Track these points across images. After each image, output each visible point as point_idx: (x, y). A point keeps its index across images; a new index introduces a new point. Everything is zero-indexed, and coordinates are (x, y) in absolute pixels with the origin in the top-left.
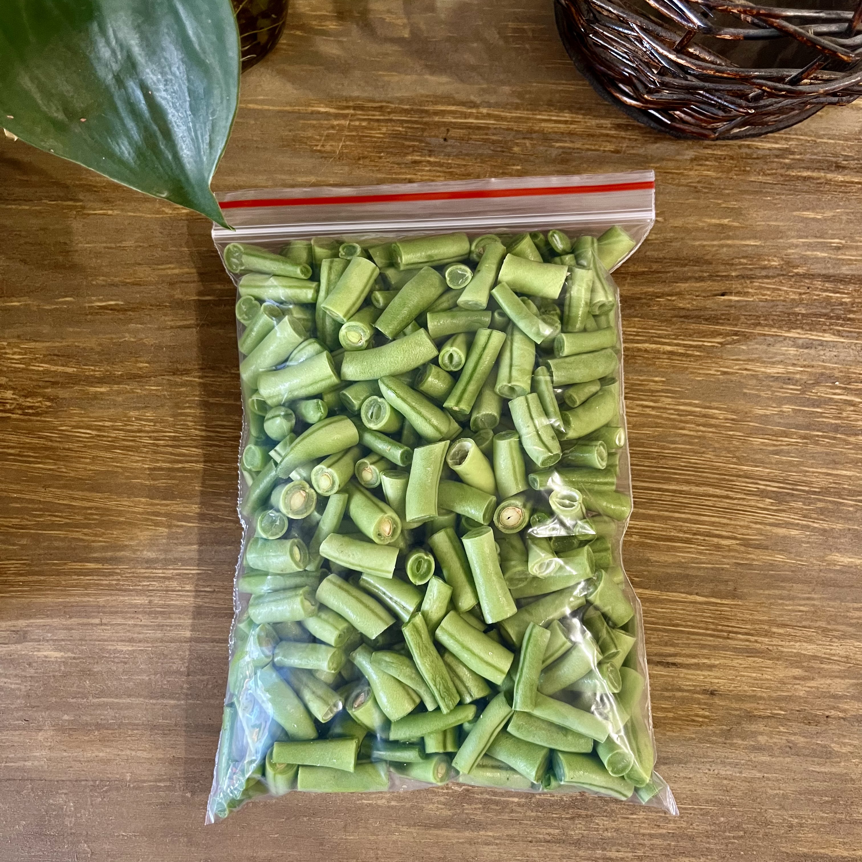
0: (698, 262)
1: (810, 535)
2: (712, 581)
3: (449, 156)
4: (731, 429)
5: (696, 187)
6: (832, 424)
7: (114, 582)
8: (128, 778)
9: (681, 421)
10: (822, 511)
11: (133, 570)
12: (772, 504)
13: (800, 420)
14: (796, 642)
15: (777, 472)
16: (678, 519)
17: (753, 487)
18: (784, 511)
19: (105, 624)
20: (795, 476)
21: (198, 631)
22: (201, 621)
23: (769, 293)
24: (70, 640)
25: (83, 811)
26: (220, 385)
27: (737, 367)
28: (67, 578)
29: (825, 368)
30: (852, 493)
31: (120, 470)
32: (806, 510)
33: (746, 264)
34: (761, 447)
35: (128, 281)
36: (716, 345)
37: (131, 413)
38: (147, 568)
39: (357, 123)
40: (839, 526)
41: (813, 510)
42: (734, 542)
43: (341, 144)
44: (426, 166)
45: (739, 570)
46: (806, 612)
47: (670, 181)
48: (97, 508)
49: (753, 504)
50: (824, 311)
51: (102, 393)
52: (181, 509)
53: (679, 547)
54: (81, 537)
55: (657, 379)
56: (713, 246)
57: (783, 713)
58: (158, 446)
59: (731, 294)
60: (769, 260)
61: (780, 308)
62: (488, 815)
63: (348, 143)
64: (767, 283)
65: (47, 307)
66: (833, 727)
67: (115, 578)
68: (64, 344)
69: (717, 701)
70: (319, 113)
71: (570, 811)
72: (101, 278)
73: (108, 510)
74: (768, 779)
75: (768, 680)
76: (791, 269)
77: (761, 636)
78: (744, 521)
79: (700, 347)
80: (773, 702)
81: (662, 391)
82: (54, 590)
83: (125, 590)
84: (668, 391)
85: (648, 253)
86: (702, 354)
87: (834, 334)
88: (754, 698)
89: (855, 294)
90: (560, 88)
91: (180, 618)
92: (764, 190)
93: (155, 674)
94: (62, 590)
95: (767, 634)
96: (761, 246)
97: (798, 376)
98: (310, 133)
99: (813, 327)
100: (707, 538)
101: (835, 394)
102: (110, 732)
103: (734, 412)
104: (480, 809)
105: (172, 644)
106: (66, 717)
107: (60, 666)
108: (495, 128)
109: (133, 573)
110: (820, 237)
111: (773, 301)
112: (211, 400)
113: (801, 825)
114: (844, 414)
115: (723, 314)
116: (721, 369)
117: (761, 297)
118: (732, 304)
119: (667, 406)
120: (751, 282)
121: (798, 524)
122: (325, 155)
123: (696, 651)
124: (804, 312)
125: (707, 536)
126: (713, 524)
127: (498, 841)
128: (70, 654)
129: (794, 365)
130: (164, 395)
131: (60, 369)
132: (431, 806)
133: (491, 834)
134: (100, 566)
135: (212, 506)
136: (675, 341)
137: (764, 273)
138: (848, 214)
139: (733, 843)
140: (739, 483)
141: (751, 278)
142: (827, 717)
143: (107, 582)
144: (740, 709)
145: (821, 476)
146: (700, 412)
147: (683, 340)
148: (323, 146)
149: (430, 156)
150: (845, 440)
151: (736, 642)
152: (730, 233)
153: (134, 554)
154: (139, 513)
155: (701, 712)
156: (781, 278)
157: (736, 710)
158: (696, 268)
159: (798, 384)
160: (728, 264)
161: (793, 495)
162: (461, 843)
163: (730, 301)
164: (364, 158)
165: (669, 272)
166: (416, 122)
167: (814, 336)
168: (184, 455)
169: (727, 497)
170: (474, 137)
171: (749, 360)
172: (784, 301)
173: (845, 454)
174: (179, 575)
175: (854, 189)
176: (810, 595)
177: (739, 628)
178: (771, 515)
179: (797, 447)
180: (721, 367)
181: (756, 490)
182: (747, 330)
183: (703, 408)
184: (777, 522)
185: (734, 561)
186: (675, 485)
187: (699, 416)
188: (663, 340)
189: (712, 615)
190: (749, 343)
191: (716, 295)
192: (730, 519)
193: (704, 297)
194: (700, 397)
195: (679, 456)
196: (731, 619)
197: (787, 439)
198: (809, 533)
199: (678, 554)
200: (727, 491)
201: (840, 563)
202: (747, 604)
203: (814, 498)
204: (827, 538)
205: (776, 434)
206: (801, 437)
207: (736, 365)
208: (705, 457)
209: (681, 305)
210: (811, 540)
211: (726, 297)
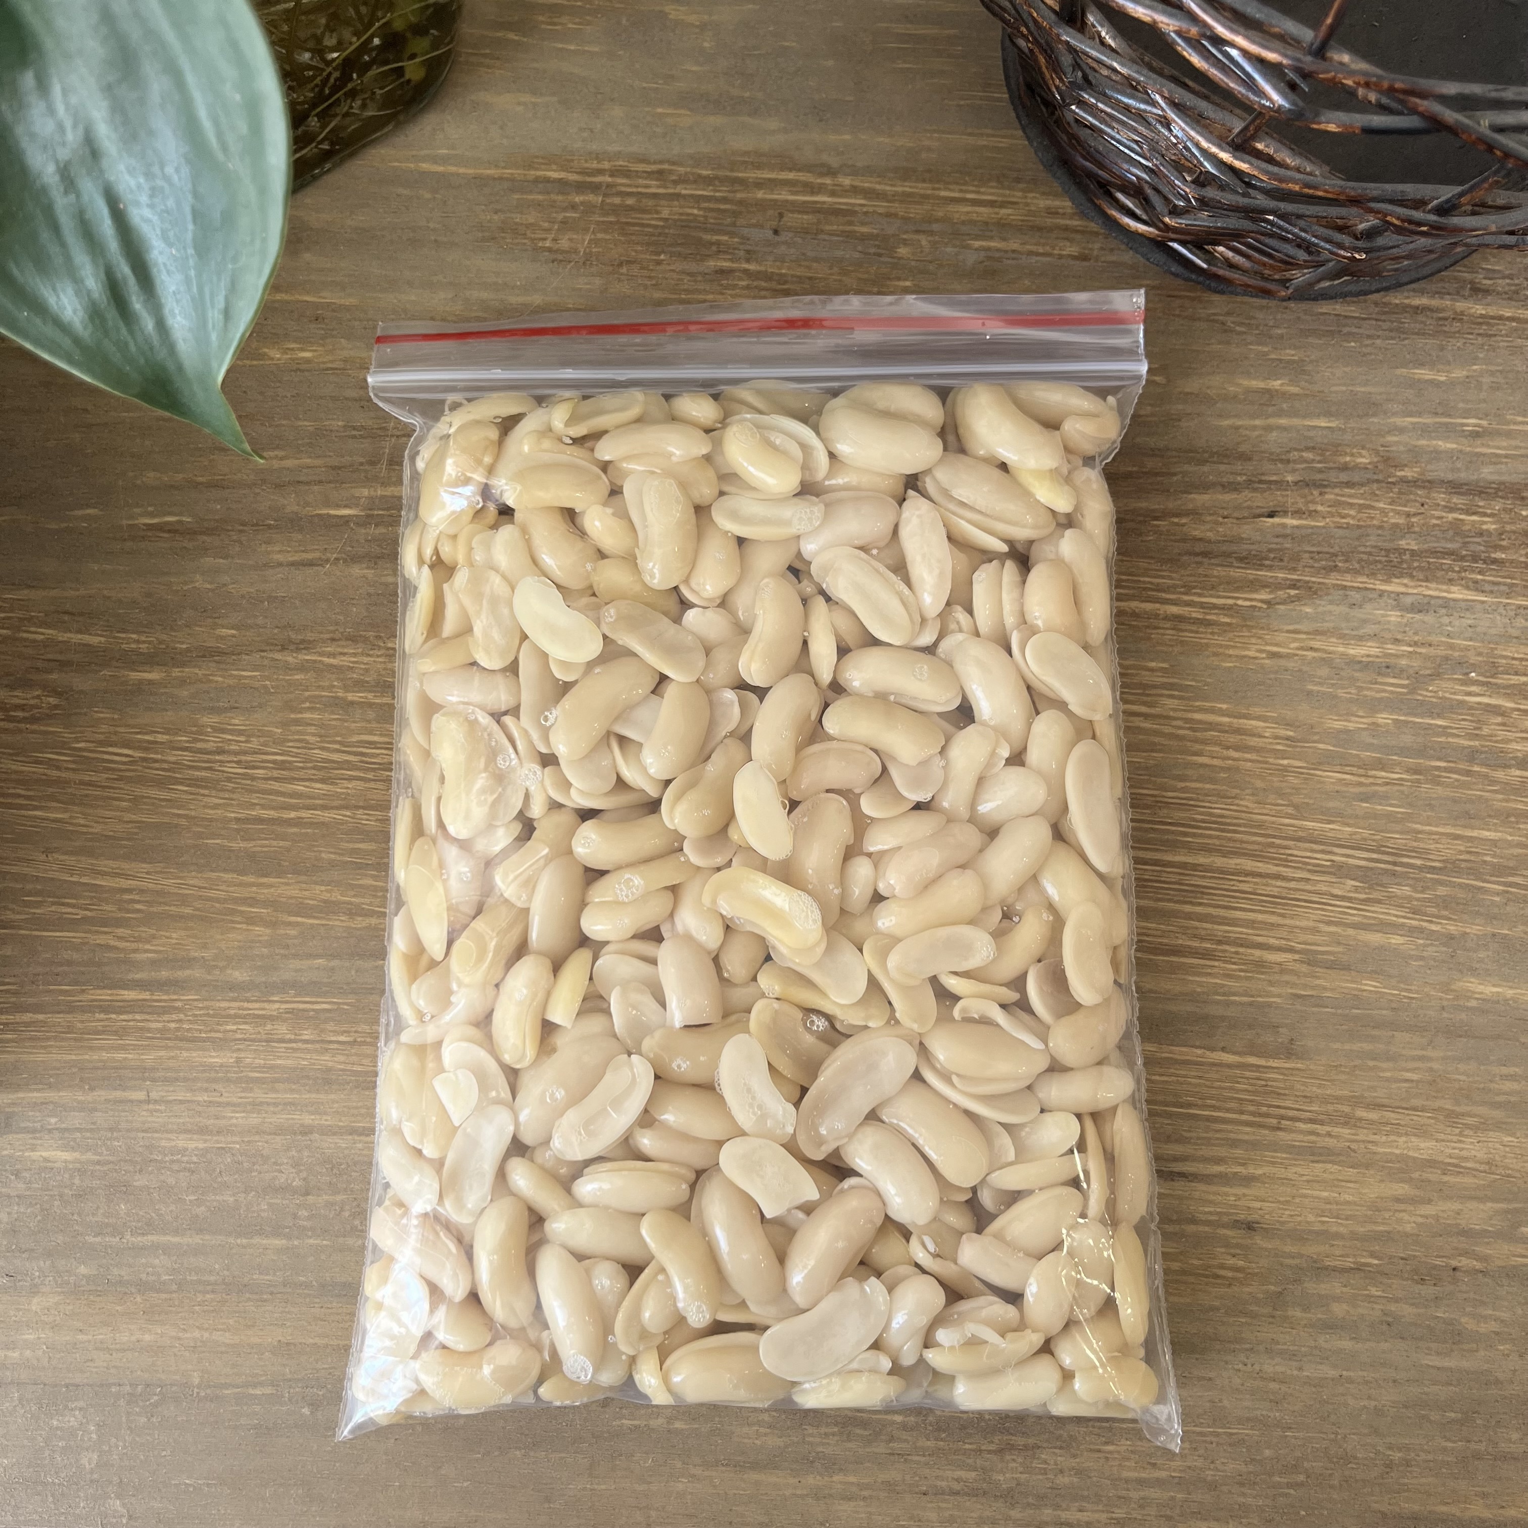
0: (1226, 456)
1: (1426, 945)
2: (1250, 1027)
3: (783, 262)
4: (1283, 755)
5: (1223, 324)
6: (1464, 748)
7: (173, 1025)
8: (196, 1381)
9: (1196, 740)
10: (1445, 903)
11: (206, 1003)
12: (1356, 889)
13: (1407, 739)
14: (1400, 1135)
15: (1366, 833)
16: (1189, 916)
17: (1323, 859)
18: (1379, 902)
19: (156, 1102)
20: (1398, 839)
21: (325, 1113)
22: (333, 1096)
23: (1352, 512)
24: (91, 1130)
25: (114, 1440)
26: (367, 670)
27: (1296, 645)
28: (86, 1017)
29: (1452, 647)
30: (1499, 871)
31: (183, 822)
32: (1418, 900)
33: (1313, 461)
34: (1337, 788)
35: (200, 479)
36: (1259, 604)
37: (205, 719)
38: (234, 1000)
39: (617, 200)
40: (1475, 929)
41: (1430, 900)
42: (1289, 956)
43: (587, 238)
44: (740, 279)
45: (1298, 1007)
46: (1418, 1082)
47: (1177, 312)
48: (142, 891)
49: (1324, 889)
50: (1449, 546)
51: (151, 682)
52: (295, 893)
53: (1192, 966)
54: (112, 943)
55: (1153, 664)
56: (1255, 428)
57: (1376, 1262)
58: (253, 778)
59: (1285, 513)
60: (1352, 455)
61: (1372, 541)
62: (849, 1445)
63: (600, 236)
64: (1350, 496)
65: (53, 526)
66: (1464, 1288)
67: (174, 1017)
68: (82, 592)
69: (1259, 1241)
70: (548, 180)
71: (996, 1439)
72: (152, 474)
73: (159, 893)
74: (1350, 1381)
75: (1348, 1203)
76: (1392, 470)
77: (1337, 1124)
78: (1308, 919)
79: (1230, 608)
80: (1359, 1244)
81: (1164, 686)
82: (63, 1039)
83: (194, 1040)
84: (1172, 686)
85: (1138, 440)
86: (1234, 621)
87: (1468, 588)
88: (1325, 1236)
89: (1506, 517)
90: (982, 142)
91: (292, 1091)
92: (1346, 330)
93: (246, 1192)
94: (75, 1039)
95: (1349, 1121)
96: (1340, 429)
97: (1404, 662)
98: (531, 217)
99: (1430, 575)
100: (1241, 950)
101: (1469, 694)
102: (164, 1296)
103: (1289, 725)
104: (834, 1434)
105: (278, 1138)
106: (83, 1270)
107: (72, 1177)
108: (866, 213)
109: (207, 1008)
110: (1444, 414)
111: (1359, 527)
112: (350, 697)
113: (1408, 1463)
114: (1485, 731)
115: (1270, 551)
116: (1268, 648)
117: (1337, 519)
118: (1288, 531)
119: (1171, 714)
120: (1321, 494)
121: (1403, 925)
122: (560, 257)
123: (1222, 1152)
124: (1416, 548)
125: (1242, 946)
126: (1251, 924)
127: (866, 1493)
128: (89, 1156)
129: (1396, 641)
130: (265, 687)
131: (76, 638)
132: (746, 1429)
133: (852, 1479)
134: (146, 995)
135: (353, 887)
136: (1186, 598)
137: (1344, 477)
138: (1492, 373)
139: (1286, 1495)
140: (1300, 851)
141: (1321, 486)
142: (1454, 1269)
143: (160, 1025)
144: (1301, 1256)
145: (1444, 840)
146: (1230, 725)
147: (1200, 595)
148: (555, 240)
149: (748, 261)
150: (1486, 776)
151: (1293, 1136)
152: (1285, 406)
153: (209, 974)
154: (218, 900)
155: (1231, 1261)
156: (1375, 486)
157: (1293, 1258)
158: (1222, 467)
159: (1405, 675)
160: (1281, 461)
161: (1394, 874)
162: (802, 1497)
163: (1284, 526)
164: (629, 262)
165: (1175, 474)
166: (725, 200)
167: (1432, 590)
168: (299, 795)
169: (1278, 877)
170: (828, 228)
171: (1317, 632)
172: (1380, 527)
173: (1487, 800)
174: (287, 1012)
175: (1504, 328)
176: (1424, 1053)
177: (1298, 1110)
178: (1355, 909)
179: (1401, 788)
180: (1267, 644)
181: (1328, 863)
182: (1313, 579)
183: (1235, 717)
184: (1365, 921)
185: (1290, 991)
186: (1185, 855)
187: (1226, 732)
188: (1164, 595)
189: (1250, 1088)
190: (1318, 602)
191: (1260, 516)
192: (1283, 916)
193: (1238, 519)
194: (1230, 698)
195: (1192, 803)
196: (1285, 1095)
197: (1383, 774)
198: (1421, 942)
199: (1190, 978)
200: (1277, 865)
201: (1477, 996)
202: (1312, 1067)
203: (1431, 879)
204: (1454, 951)
205: (1365, 765)
206: (1409, 770)
207: (1295, 640)
208: (1238, 805)
209: (1196, 533)
210: (1425, 954)
211: (1276, 520)
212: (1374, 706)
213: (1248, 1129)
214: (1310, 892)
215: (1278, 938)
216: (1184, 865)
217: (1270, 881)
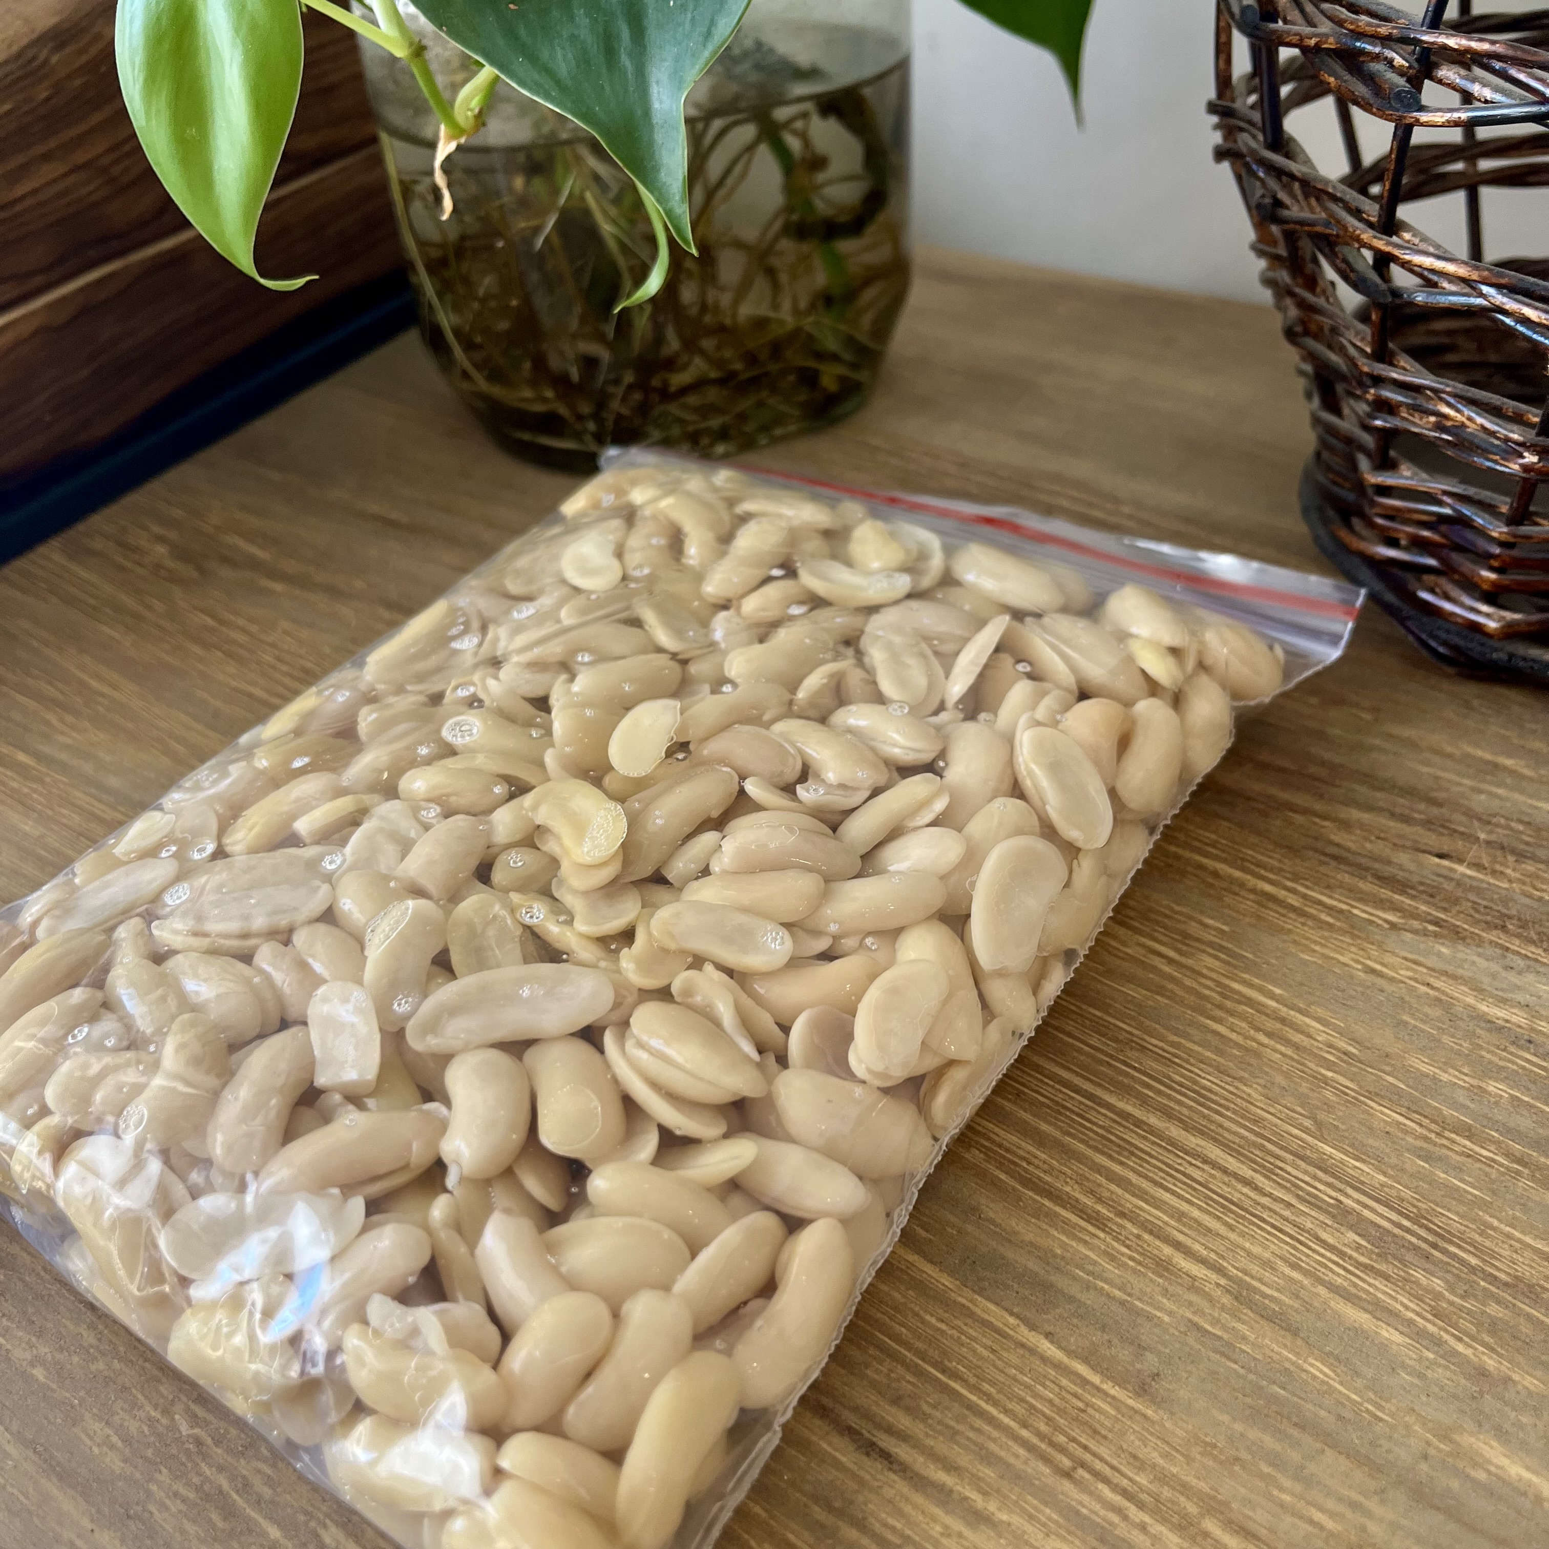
0: (1411, 793)
1: (1434, 1363)
2: (1103, 1328)
4: (1330, 1066)
9: (1220, 1007)
10: (1494, 1327)
11: (68, 788)
12: (1358, 1248)
15: (1408, 1194)
16: (1098, 1169)
17: (1327, 1195)
18: (1387, 1278)
20: (1452, 1220)
27: (1409, 974)
31: (194, 673)
32: (1452, 1303)
33: (1521, 832)
34: (1390, 1129)
36: (1380, 922)
38: (90, 795)
40: (1530, 1382)
41: (1470, 1312)
42: (1214, 1277)
45: (1191, 1341)
48: (114, 701)
49: (1309, 1225)
51: (272, 590)
53: (1066, 1222)
55: (1211, 922)
56: (1460, 784)
59: (1460, 861)
62: (189, 1526)
67: (35, 786)
68: (288, 529)
73: (123, 706)
78: (1266, 1248)
79: (1341, 911)
81: (1211, 944)
83: (27, 806)
84: (1221, 948)
86: (1338, 924)
95: (1185, 1526)
100: (1146, 1236)
103: (1354, 1041)
104: (184, 1500)
109: (65, 791)
115: (1422, 884)
116: (1369, 963)
117: (1528, 889)
118: (1456, 876)
119: (1205, 971)
121: (1411, 1322)
125: (1151, 1232)
126: (1180, 1216)
136: (1289, 884)
140: (1297, 1171)
141: (1521, 856)
145: (1523, 1251)
146: (1275, 1011)
147: (1307, 887)
152: (1509, 781)
158: (1401, 801)
160: (1480, 819)
161: (1427, 1257)
163: (1452, 870)
165: (1338, 787)
169: (1247, 1182)
171: (1445, 973)
176: (1362, 1499)
177: (1113, 1467)
178: (1345, 1269)
179: (1487, 1169)
180: (1369, 958)
181: (1332, 1201)
182: (1466, 926)
183: (1286, 1006)
184: (1353, 1290)
185: (1189, 1315)
186: (1134, 1106)
187: (1267, 1015)
188: (1262, 872)
189: (1057, 1401)
190: (1461, 947)
191: (1424, 852)
192: (1231, 1228)
193: (1395, 845)
194: (1291, 986)
195: (1176, 1060)
196: (1105, 1437)
197: (1468, 1143)
198: (1431, 1356)
199: (1056, 1233)
200: (1254, 1170)
201: (1492, 1469)
202: (1168, 1425)
203: (1484, 1289)
204: (1481, 1392)
205: (1444, 1124)
206: (1508, 1155)
207: (1408, 969)
208: (1237, 1088)
209: (1335, 838)
210: (1429, 1373)
211: (1445, 863)
212: (1489, 1071)
213: (1022, 1452)
214: (1286, 1219)
215: (1206, 1248)
216: (1126, 1116)
217: (1234, 1182)
